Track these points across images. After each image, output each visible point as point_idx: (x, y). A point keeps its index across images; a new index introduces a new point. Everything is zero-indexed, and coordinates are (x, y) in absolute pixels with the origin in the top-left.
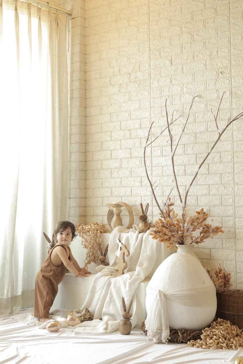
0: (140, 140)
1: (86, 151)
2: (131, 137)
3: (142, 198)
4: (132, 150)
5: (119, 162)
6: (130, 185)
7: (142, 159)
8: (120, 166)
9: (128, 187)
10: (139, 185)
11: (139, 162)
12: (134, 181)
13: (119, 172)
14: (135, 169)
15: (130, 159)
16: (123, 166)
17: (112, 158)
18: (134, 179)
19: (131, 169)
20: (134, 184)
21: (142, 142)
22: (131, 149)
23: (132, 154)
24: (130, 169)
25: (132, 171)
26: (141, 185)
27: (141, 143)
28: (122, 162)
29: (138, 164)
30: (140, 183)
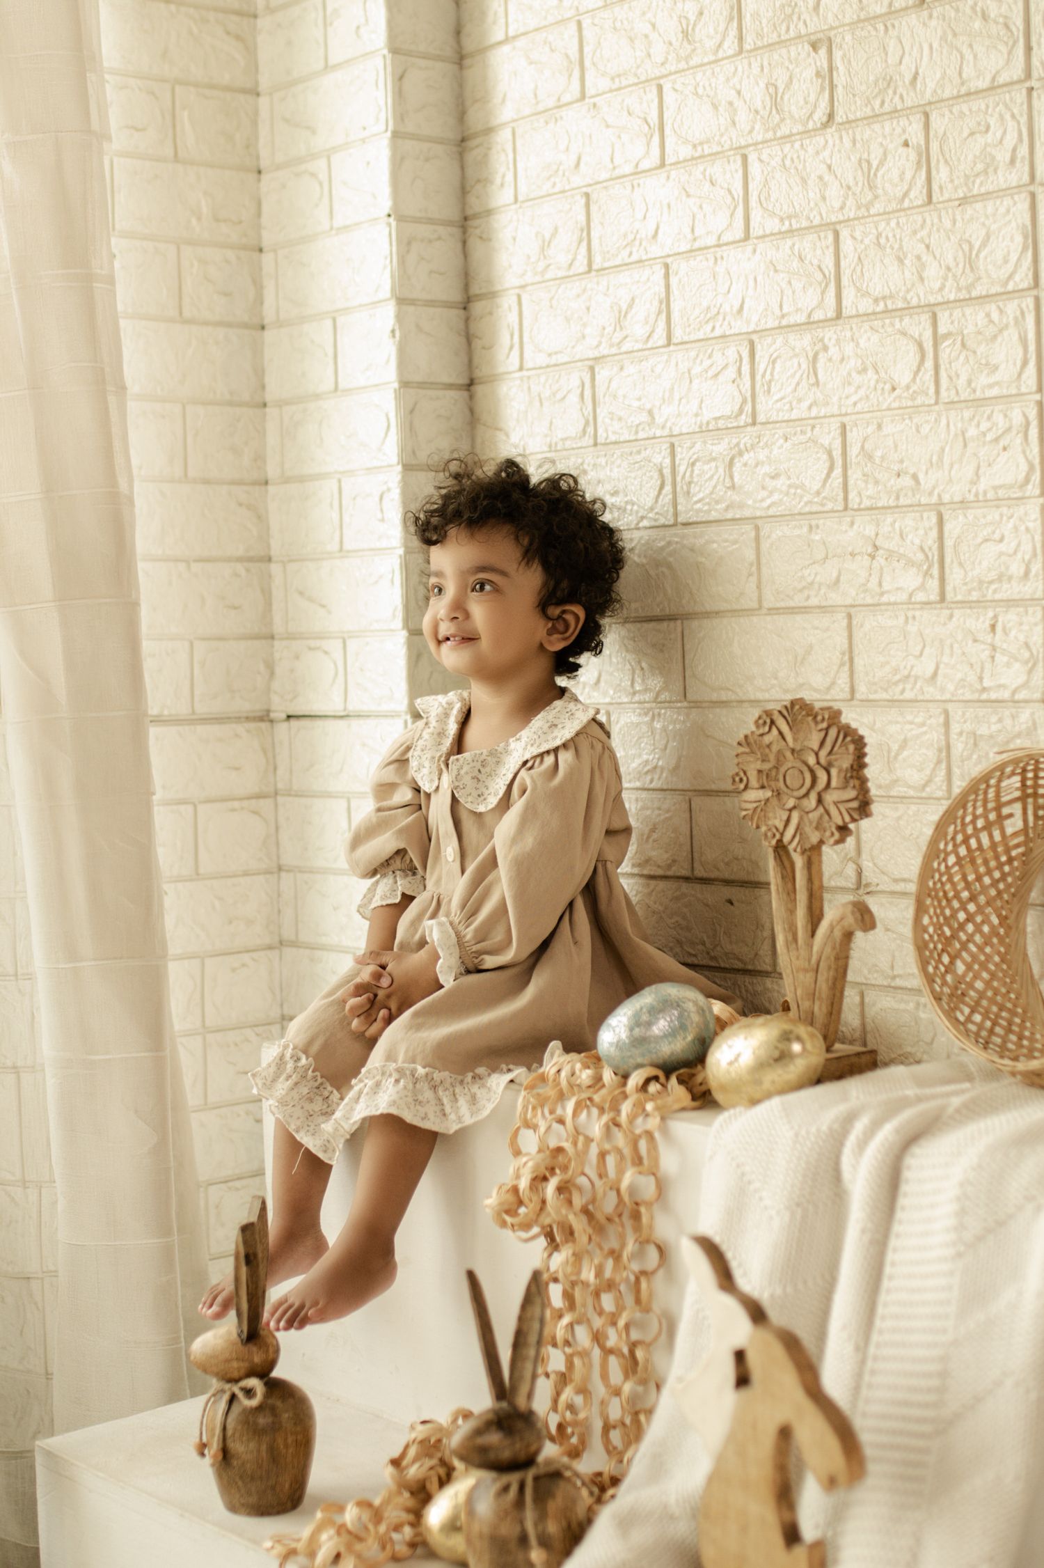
0: (914, 131)
1: (466, 287)
2: (831, 116)
3: (947, 724)
4: (847, 245)
5: (731, 373)
6: (835, 598)
7: (942, 330)
8: (741, 411)
9: (823, 609)
10: (922, 587)
11: (912, 356)
12: (873, 557)
13: (738, 465)
14: (879, 427)
15: (829, 335)
16: (766, 408)
17: (678, 335)
18: (870, 531)
19: (844, 427)
20: (873, 583)
21: (934, 146)
22: (837, 235)
23: (845, 281)
24: (829, 437)
25: (854, 451)
26: (934, 597)
27: (925, 160)
28: (761, 367)
29: (906, 378)
30: (927, 573)
